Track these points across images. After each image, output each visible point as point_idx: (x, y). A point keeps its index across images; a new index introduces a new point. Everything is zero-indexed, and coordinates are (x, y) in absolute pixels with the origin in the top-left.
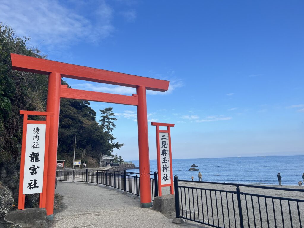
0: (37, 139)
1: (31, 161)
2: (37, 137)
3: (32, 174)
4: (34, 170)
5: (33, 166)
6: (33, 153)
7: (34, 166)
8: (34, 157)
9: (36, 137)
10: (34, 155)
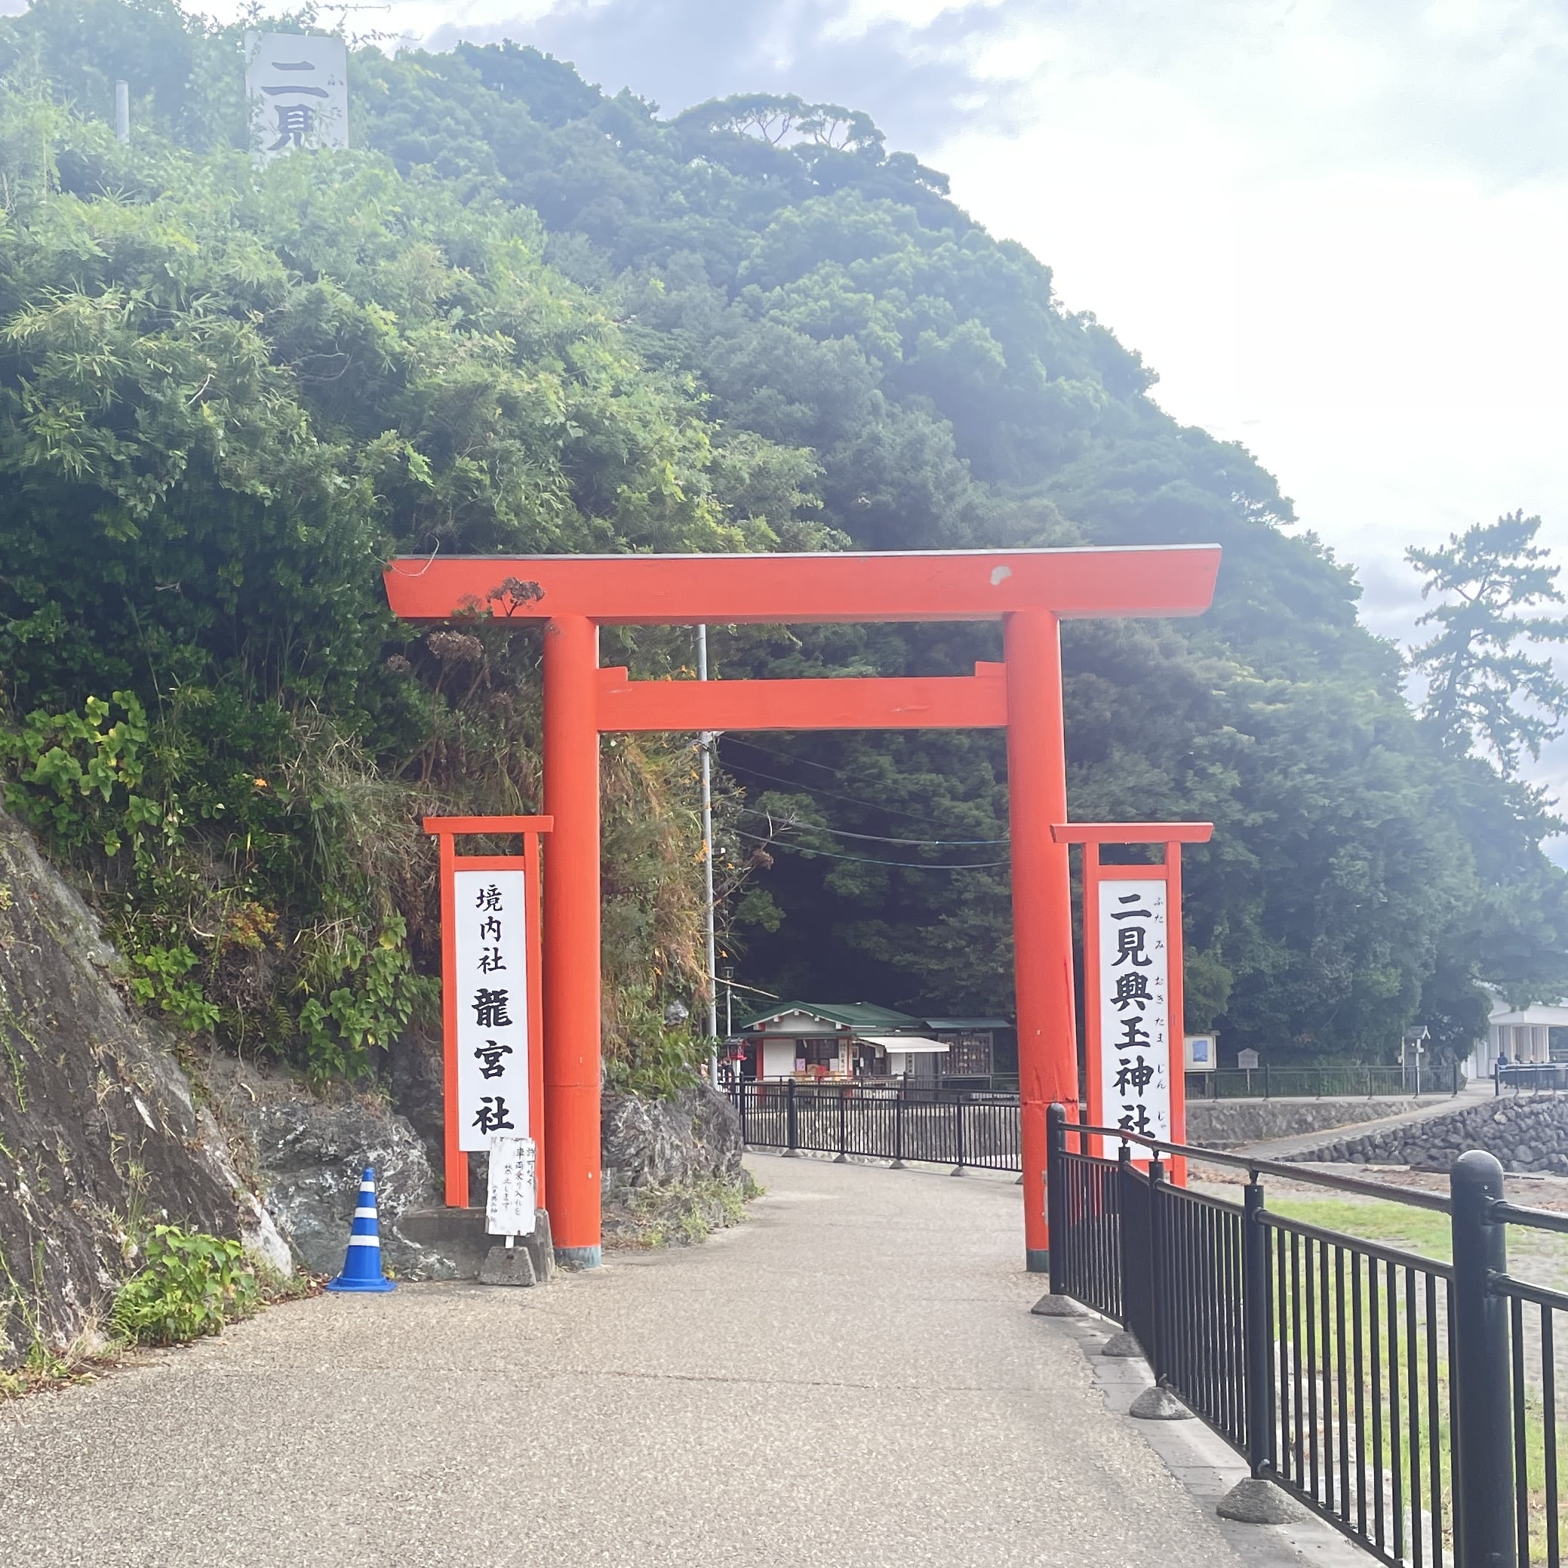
0: (496, 935)
1: (480, 1023)
2: (494, 926)
3: (486, 1074)
4: (492, 1060)
5: (488, 1045)
6: (483, 991)
7: (492, 1043)
8: (489, 1009)
9: (490, 924)
10: (489, 1001)
